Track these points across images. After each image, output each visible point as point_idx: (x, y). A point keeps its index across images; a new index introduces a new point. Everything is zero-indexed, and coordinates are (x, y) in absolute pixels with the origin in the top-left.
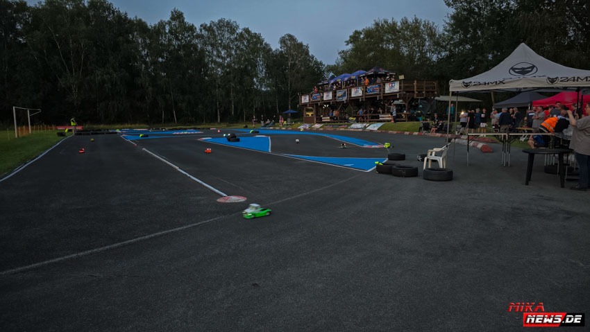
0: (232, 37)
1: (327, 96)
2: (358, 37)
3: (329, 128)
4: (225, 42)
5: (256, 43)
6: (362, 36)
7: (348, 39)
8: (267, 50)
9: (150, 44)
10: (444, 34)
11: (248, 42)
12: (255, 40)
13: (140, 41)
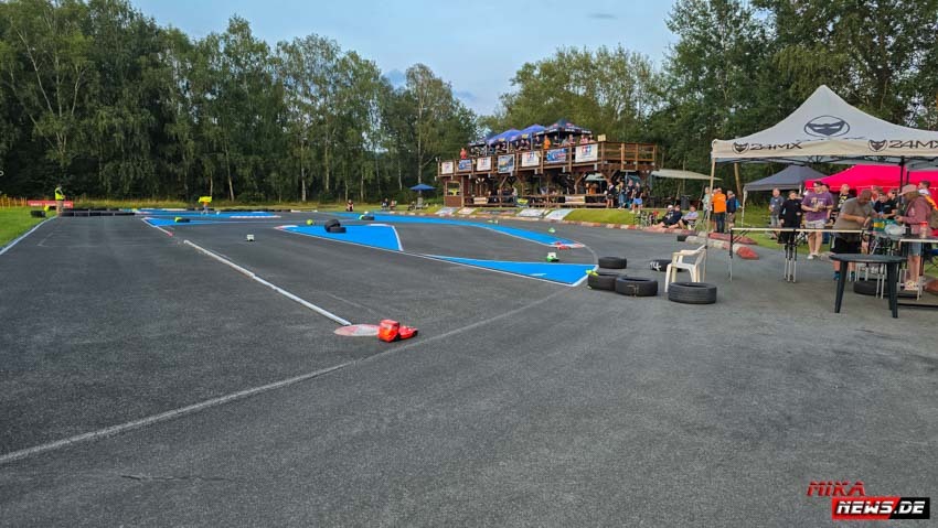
0: (329, 65)
1: (483, 164)
2: (530, 74)
3: (485, 214)
4: (319, 72)
5: (368, 76)
6: (536, 72)
7: (515, 76)
8: (384, 88)
9: (193, 70)
10: (662, 74)
11: (355, 73)
12: (366, 71)
13: (175, 64)
